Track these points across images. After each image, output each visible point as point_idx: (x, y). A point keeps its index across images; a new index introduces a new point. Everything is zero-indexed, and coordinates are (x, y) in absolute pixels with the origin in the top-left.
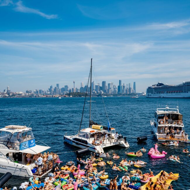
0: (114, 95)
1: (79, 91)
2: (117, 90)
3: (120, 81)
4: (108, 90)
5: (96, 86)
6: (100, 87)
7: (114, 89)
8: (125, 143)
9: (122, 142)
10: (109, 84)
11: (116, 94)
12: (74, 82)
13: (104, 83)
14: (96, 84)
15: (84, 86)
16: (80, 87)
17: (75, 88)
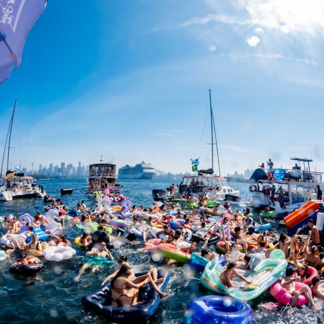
0: (73, 177)
1: (37, 174)
2: (76, 171)
3: (80, 163)
4: (68, 172)
5: (55, 167)
6: (59, 169)
7: (73, 170)
8: (42, 192)
9: (38, 191)
10: (68, 166)
11: (75, 177)
12: (33, 164)
13: (63, 164)
14: (54, 165)
15: (42, 169)
16: (38, 169)
17: (34, 170)
